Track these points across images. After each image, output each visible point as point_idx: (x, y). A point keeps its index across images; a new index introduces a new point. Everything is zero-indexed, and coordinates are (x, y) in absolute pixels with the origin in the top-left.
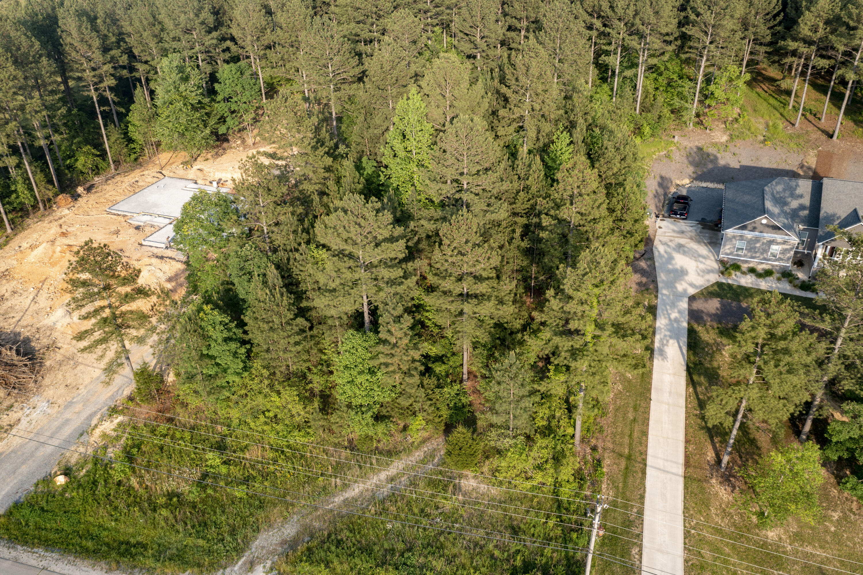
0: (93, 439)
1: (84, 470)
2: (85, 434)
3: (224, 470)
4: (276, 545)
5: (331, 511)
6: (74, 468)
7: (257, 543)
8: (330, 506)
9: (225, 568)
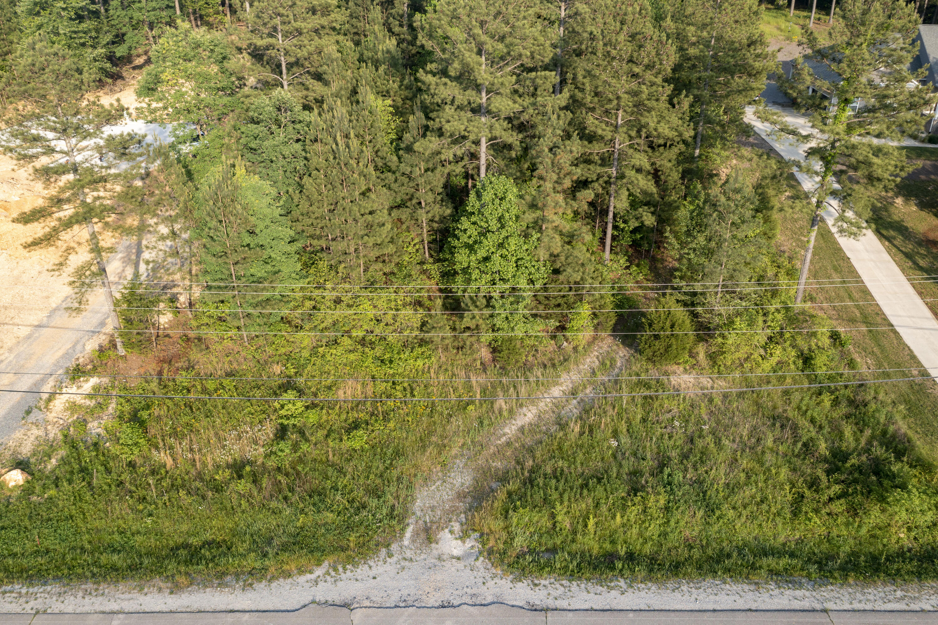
0: (54, 414)
1: (53, 461)
2: (35, 410)
3: (312, 417)
4: (452, 500)
5: (509, 444)
6: (32, 460)
7: (418, 503)
8: (504, 439)
9: (389, 545)
